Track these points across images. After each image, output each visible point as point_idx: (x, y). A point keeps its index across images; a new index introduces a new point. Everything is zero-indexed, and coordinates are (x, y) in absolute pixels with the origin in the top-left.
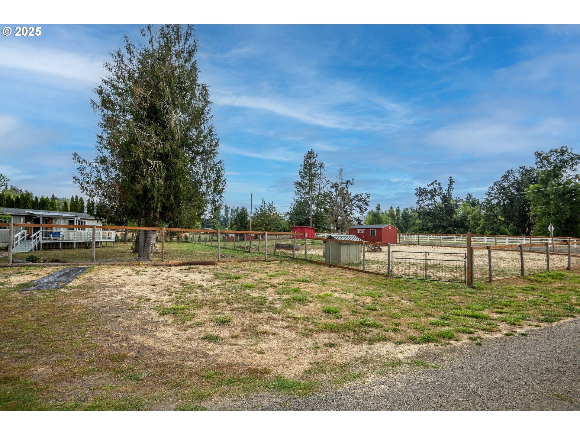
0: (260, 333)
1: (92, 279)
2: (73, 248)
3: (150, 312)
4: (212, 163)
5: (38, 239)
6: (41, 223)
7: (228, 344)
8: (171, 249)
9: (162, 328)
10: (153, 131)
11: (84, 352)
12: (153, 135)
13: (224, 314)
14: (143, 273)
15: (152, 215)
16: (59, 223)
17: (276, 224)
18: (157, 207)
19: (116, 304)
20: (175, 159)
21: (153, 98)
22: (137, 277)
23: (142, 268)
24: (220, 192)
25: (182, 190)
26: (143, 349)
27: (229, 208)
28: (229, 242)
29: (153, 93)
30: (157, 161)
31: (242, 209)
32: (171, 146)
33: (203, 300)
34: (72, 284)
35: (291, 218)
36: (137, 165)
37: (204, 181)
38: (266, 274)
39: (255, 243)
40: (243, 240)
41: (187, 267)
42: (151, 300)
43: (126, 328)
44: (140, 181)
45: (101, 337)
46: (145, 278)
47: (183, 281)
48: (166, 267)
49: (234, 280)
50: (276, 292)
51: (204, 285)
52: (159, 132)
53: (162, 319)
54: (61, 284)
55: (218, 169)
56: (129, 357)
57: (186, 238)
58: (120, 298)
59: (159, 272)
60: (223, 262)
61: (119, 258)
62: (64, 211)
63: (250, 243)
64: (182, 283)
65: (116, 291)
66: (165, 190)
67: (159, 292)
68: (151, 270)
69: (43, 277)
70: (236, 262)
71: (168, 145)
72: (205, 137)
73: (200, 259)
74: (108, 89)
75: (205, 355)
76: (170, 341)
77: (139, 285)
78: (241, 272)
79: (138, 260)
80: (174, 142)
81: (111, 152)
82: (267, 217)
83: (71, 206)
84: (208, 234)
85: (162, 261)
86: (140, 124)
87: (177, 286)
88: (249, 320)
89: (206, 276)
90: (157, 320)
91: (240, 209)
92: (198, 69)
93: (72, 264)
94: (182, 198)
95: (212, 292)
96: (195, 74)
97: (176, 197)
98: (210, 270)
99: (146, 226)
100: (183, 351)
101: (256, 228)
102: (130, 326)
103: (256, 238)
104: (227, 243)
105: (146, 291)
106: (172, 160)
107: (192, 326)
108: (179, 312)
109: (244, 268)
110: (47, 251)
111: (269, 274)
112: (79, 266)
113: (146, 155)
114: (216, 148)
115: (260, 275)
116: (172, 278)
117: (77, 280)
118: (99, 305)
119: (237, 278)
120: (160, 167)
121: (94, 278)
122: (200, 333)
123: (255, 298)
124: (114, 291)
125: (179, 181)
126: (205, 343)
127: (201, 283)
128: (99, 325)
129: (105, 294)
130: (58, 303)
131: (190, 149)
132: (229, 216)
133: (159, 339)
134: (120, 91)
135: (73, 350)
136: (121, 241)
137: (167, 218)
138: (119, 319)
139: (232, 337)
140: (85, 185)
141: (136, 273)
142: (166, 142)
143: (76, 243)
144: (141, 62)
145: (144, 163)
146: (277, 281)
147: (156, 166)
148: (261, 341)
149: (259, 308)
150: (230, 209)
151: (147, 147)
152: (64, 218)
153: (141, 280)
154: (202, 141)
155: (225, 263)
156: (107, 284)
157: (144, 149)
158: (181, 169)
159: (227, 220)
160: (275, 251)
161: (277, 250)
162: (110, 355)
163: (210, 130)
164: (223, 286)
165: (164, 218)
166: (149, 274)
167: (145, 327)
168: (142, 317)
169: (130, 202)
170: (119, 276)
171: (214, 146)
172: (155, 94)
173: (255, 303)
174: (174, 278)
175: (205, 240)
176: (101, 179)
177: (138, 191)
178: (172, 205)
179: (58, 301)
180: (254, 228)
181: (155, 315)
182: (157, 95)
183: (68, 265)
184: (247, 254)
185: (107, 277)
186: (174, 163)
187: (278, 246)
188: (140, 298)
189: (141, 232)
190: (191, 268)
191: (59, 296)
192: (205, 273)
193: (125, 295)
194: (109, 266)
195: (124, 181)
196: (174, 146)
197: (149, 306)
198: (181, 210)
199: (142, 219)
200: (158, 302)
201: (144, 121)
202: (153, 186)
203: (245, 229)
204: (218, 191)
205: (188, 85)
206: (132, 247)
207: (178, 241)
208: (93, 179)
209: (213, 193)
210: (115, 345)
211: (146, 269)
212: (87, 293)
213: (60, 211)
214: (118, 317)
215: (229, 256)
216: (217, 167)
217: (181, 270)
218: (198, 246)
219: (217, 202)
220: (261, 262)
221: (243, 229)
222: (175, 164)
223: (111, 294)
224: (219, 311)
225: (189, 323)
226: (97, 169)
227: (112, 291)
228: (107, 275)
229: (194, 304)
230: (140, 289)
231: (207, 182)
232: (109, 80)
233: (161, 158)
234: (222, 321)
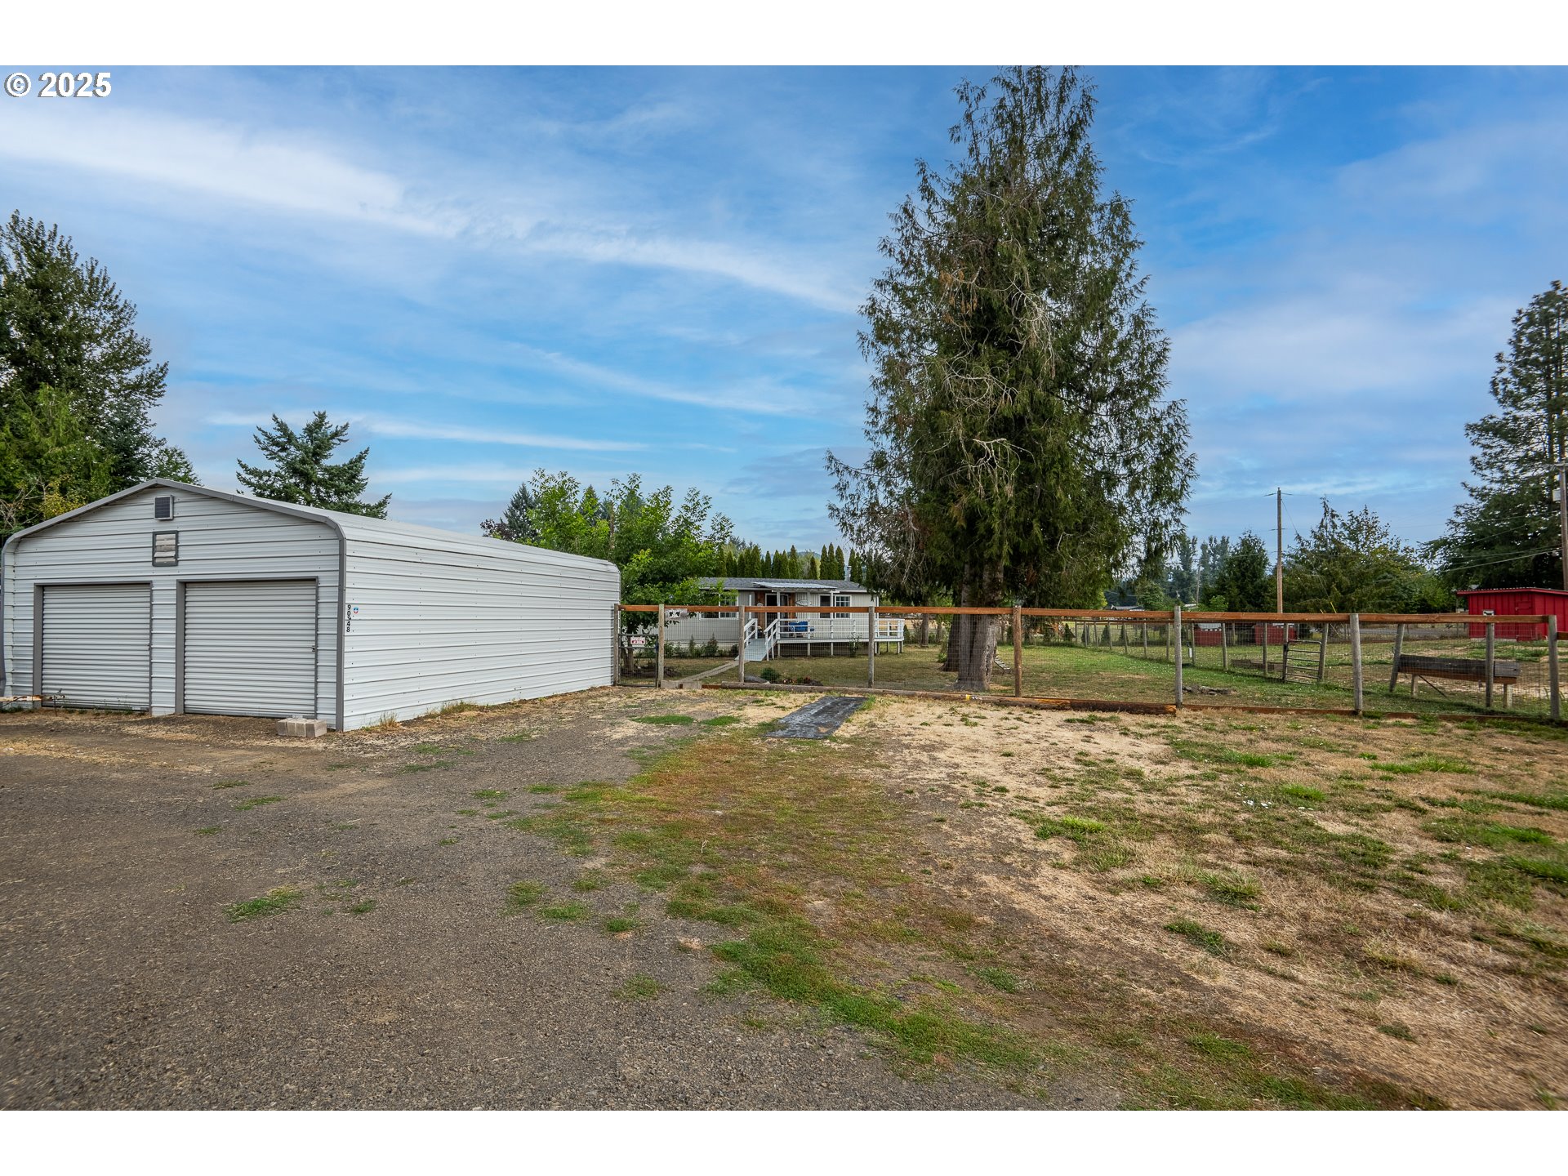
0: (1382, 962)
1: (874, 726)
2: (827, 655)
3: (1010, 821)
4: (1146, 417)
5: (775, 635)
6: (779, 605)
7: (1259, 968)
8: (1032, 663)
9: (1047, 871)
10: (987, 368)
11: (887, 886)
12: (987, 377)
13: (1226, 869)
14: (976, 720)
15: (986, 576)
16: (805, 604)
17: (1386, 584)
18: (1000, 557)
19: (932, 790)
20: (1040, 425)
21: (984, 285)
22: (965, 730)
23: (972, 710)
24: (1174, 496)
25: (1062, 505)
26: (1010, 916)
27: (1194, 542)
28: (1202, 649)
29: (985, 273)
30: (998, 440)
31: (1244, 543)
32: (1032, 393)
33: (1152, 817)
34: (841, 733)
35: (1456, 561)
36: (951, 459)
37: (1122, 471)
38: (1366, 762)
39: (1303, 654)
40: (1251, 641)
41: (1084, 715)
42: (1007, 791)
43: (962, 850)
44: (960, 496)
45: (913, 862)
46: (982, 734)
47: (1081, 753)
48: (1028, 709)
49: (1244, 767)
50: (1426, 830)
51: (1146, 772)
52: (1000, 365)
53: (1043, 846)
54: (823, 730)
55: (1165, 430)
56: (979, 926)
57: (1068, 634)
58: (936, 776)
59: (1012, 722)
60: (1195, 708)
61: (917, 682)
62: (810, 578)
63: (1286, 649)
64: (1079, 757)
65: (924, 757)
66: (1017, 510)
67: (1023, 776)
68: (994, 715)
69: (793, 714)
70: (1240, 712)
71: (1023, 394)
72: (1124, 346)
73: (1118, 694)
74: (886, 299)
75: (1188, 983)
76: (1075, 912)
77: (973, 751)
78: (1263, 744)
79: (957, 688)
80: (1037, 382)
81: (894, 439)
82: (1345, 563)
83: (821, 567)
84: (1129, 622)
85: (1018, 694)
86: (956, 358)
87: (1067, 764)
88: (1329, 910)
89: (1148, 747)
90: (1031, 847)
91: (1234, 544)
92: (1098, 167)
93: (835, 690)
94: (1061, 526)
95: (1174, 794)
96: (1091, 183)
97: (1046, 525)
98: (1156, 730)
99: (973, 605)
100: (1116, 949)
101: (1302, 603)
102: (970, 849)
103: (1302, 636)
104: (1197, 649)
105: (990, 768)
106: (1035, 428)
107: (1131, 885)
108: (1087, 836)
109: (1272, 733)
110: (789, 661)
111: (1382, 763)
112: (847, 695)
113: (972, 430)
114: (1160, 370)
115: (1343, 761)
116: (1051, 740)
117: (849, 724)
118: (898, 786)
119: (1252, 763)
120: (1005, 455)
121: (879, 723)
122: (1159, 910)
123: (1338, 838)
124: (922, 758)
125: (1053, 482)
126: (1179, 944)
127: (1135, 765)
128: (906, 833)
129: (905, 761)
130: (824, 771)
131: (1081, 391)
132: (1194, 567)
133: (1046, 898)
134: (910, 294)
135: (866, 878)
136: (914, 641)
137: (1023, 583)
138: (945, 827)
139: (1270, 950)
140: (849, 520)
141: (962, 720)
142: (1017, 387)
143: (834, 643)
144: (952, 209)
145: (968, 451)
146: (1423, 792)
147: (996, 453)
148: (1392, 992)
149: (1362, 875)
150: (1198, 548)
151: (976, 410)
152: (813, 593)
153: (974, 737)
154: (1115, 361)
155: (1199, 713)
156: (906, 740)
157: (968, 417)
158: (1059, 448)
159: (1190, 579)
160: (1393, 683)
161: (1403, 680)
162: (939, 908)
163: (1138, 323)
164: (1209, 783)
165: (1013, 583)
166: (991, 724)
167: (1007, 860)
168: (994, 831)
169: (939, 548)
170: (926, 724)
171: (1153, 365)
172: (987, 275)
173: (1342, 856)
174: (1056, 741)
175: (1123, 640)
176: (877, 503)
177: (956, 521)
178: (1036, 549)
179: (823, 767)
180: (1294, 600)
181: (1026, 834)
182: (994, 274)
183: (829, 691)
184: (1278, 689)
185: (902, 723)
186: (1038, 437)
187: (1405, 664)
188: (982, 783)
189: (962, 621)
190: (1096, 719)
191: (824, 754)
192: (1141, 736)
193: (947, 770)
194: (903, 699)
195: (925, 500)
196: (1039, 391)
197: (1006, 807)
198: (1059, 558)
199: (965, 588)
200: (1026, 799)
201: (964, 348)
202: (990, 503)
203: (1256, 605)
204: (1166, 492)
205: (1072, 220)
206: (940, 656)
207: (1047, 643)
208: (863, 505)
209: (1151, 503)
210: (946, 888)
211: (983, 713)
212: (871, 755)
213: (805, 578)
214: (942, 820)
215: (1211, 692)
216: (1164, 423)
217: (1069, 721)
218: (1104, 657)
219: (1166, 526)
220: (1339, 718)
221: (1248, 606)
222: (1042, 438)
223: (917, 765)
224: (1210, 858)
225: (1120, 874)
226: (870, 483)
227: (918, 757)
228: (902, 717)
229: (1128, 823)
230: (977, 760)
231: (1132, 472)
232: (887, 278)
233: (1006, 430)
234: (1226, 891)
